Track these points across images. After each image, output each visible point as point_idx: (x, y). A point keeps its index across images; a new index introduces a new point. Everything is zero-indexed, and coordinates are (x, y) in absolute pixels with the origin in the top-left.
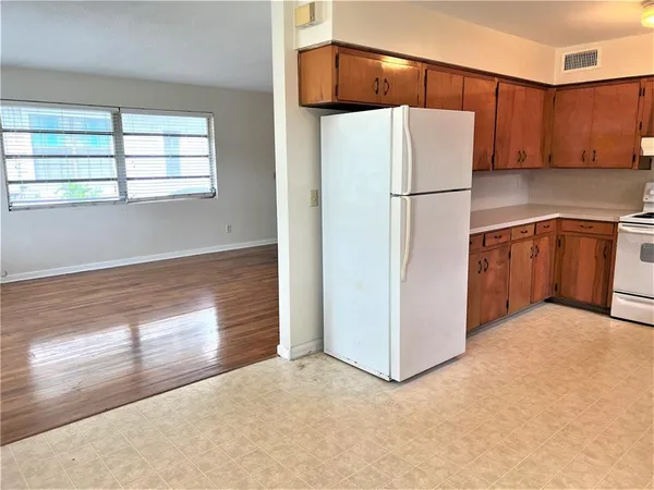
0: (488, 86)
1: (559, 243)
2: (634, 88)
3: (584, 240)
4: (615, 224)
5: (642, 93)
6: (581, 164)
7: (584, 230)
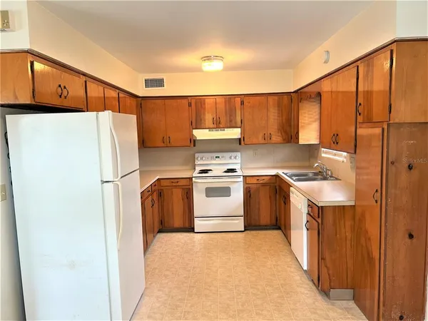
0: (114, 94)
1: (160, 195)
2: (185, 102)
3: (175, 190)
4: (191, 179)
5: (190, 105)
6: (162, 145)
7: (174, 184)
